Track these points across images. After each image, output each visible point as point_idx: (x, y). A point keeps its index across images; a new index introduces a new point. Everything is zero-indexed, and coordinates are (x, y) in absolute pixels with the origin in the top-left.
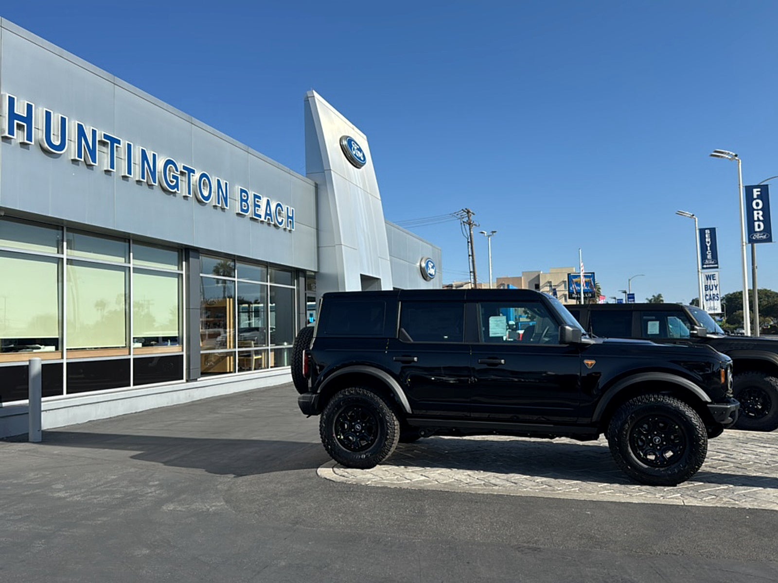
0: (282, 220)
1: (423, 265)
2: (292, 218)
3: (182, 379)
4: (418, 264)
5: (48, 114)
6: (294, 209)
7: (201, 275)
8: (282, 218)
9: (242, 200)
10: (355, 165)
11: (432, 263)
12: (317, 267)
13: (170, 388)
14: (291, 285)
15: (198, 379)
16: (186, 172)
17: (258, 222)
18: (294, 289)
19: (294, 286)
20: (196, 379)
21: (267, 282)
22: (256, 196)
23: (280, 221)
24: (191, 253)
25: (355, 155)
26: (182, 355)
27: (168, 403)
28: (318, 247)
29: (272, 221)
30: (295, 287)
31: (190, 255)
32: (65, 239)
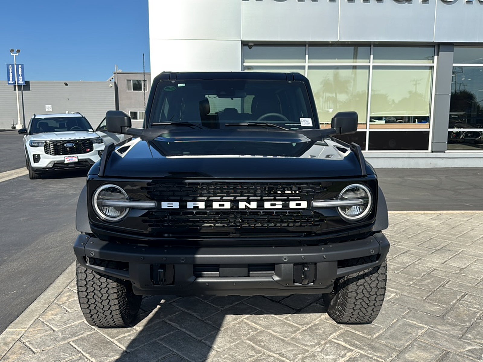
3: (428, 149)
7: (454, 65)
13: (407, 155)
15: (446, 152)
20: (445, 151)
24: (441, 47)
26: (429, 132)
27: (403, 166)
31: (440, 50)
32: (307, 53)
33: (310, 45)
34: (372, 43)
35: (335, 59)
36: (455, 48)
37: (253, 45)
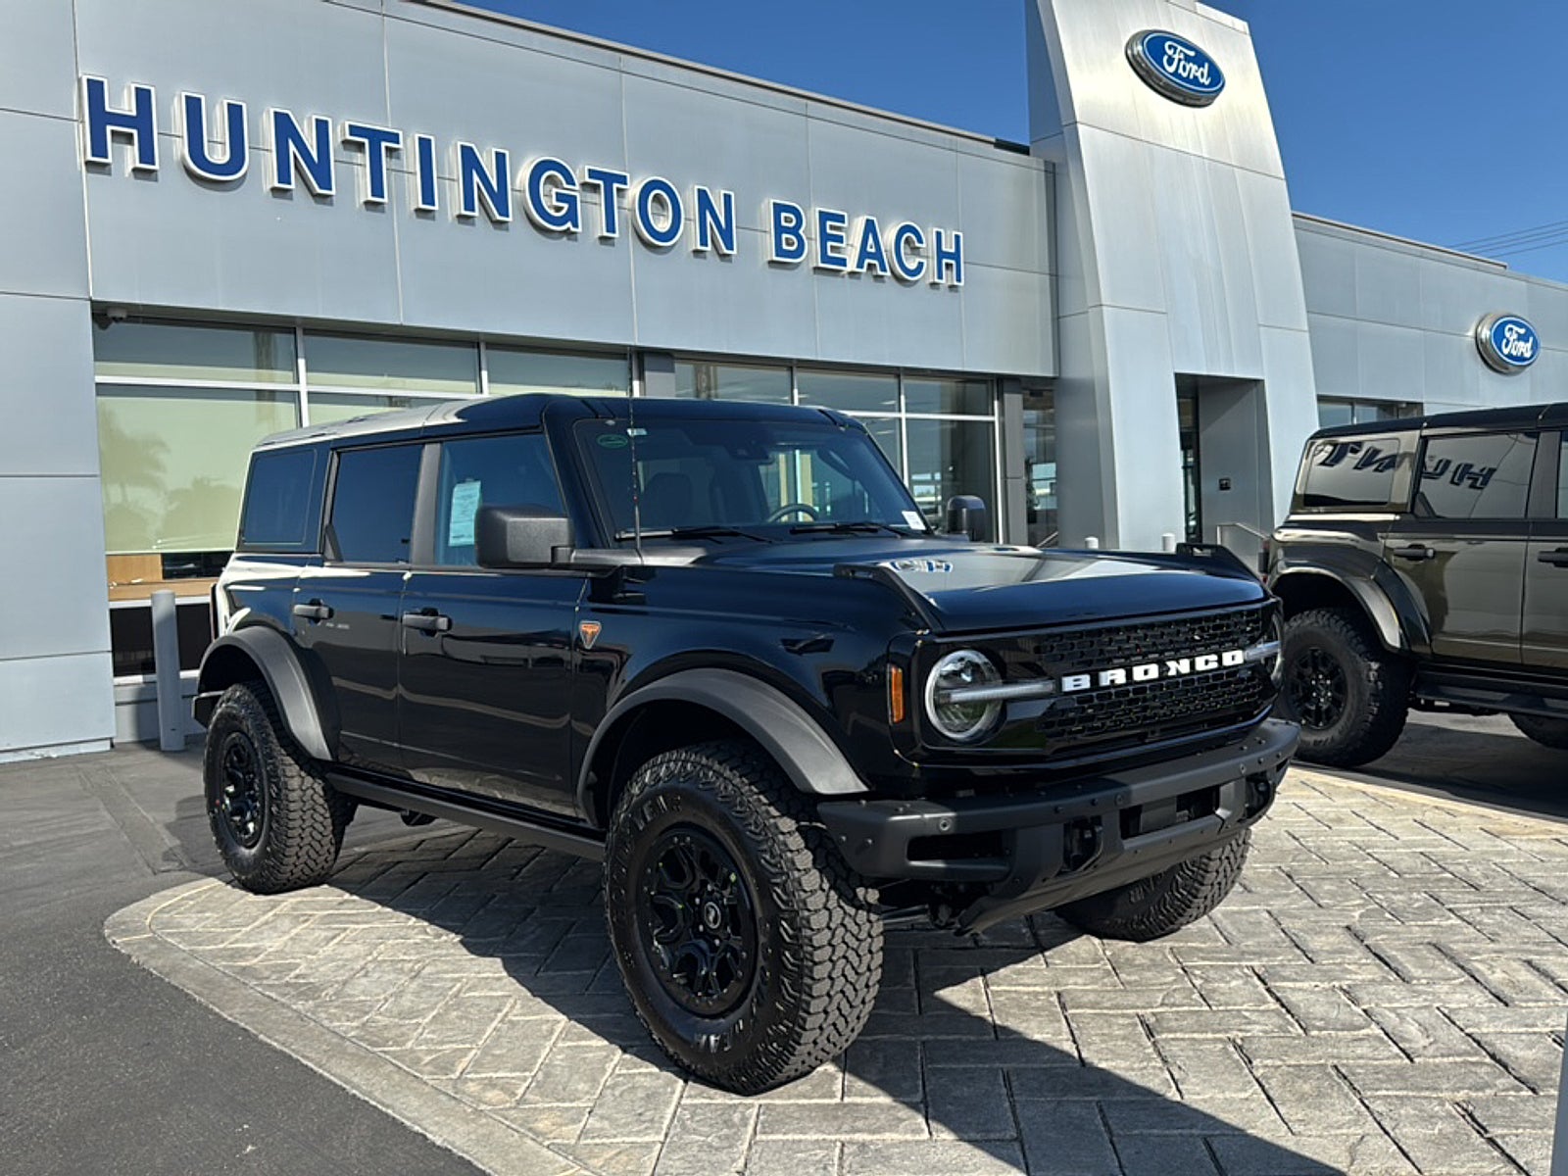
0: (921, 265)
1: (1486, 333)
2: (956, 256)
4: (1471, 333)
5: (193, 106)
6: (961, 234)
8: (918, 260)
9: (779, 230)
10: (1181, 99)
11: (1521, 326)
12: (1055, 369)
14: (987, 414)
16: (601, 182)
17: (843, 277)
18: (993, 423)
19: (993, 414)
21: (900, 411)
22: (824, 217)
23: (912, 265)
24: (647, 360)
25: (1176, 74)
28: (1057, 319)
29: (884, 270)
30: (996, 418)
31: (646, 366)
32: (300, 352)
33: (307, 332)
34: (482, 338)
35: (383, 375)
36: (677, 366)
37: (124, 315)
